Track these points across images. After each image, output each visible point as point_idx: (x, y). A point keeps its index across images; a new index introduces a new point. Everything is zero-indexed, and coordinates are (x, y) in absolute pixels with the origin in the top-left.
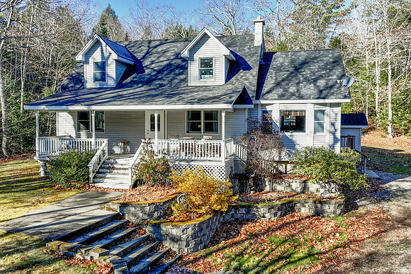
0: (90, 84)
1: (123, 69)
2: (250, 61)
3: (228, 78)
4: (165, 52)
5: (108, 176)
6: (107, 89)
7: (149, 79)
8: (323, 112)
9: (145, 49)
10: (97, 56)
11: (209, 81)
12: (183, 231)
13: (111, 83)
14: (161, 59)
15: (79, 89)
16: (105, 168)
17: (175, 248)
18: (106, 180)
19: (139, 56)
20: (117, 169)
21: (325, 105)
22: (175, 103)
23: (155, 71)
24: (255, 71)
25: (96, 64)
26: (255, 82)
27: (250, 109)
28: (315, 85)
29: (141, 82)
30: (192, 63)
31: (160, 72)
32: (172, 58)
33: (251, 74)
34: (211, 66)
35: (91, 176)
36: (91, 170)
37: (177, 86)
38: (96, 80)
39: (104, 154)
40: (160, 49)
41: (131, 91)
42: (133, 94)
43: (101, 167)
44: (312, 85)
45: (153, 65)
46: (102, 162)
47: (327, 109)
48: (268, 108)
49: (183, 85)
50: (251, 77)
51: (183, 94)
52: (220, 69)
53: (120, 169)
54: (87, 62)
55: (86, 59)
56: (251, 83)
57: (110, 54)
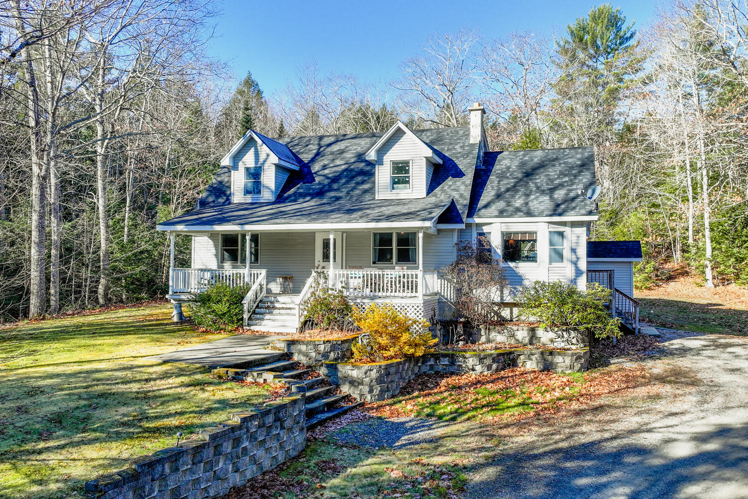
0: (238, 197)
1: (285, 177)
2: (462, 164)
3: (431, 189)
4: (342, 152)
5: (267, 317)
6: (262, 205)
7: (321, 189)
8: (561, 234)
9: (314, 148)
10: (249, 159)
11: (403, 193)
12: (366, 373)
13: (267, 195)
14: (338, 162)
15: (224, 204)
16: (263, 307)
17: (355, 394)
18: (264, 322)
19: (306, 158)
20: (279, 309)
21: (564, 224)
22: (356, 220)
23: (328, 178)
24: (469, 179)
25: (247, 169)
26: (468, 195)
27: (461, 231)
28: (551, 197)
29: (309, 195)
30: (381, 167)
31: (335, 179)
32: (353, 160)
33: (463, 183)
34: (407, 172)
35: (246, 316)
36: (246, 308)
37: (359, 199)
38: (247, 192)
39: (261, 288)
40: (335, 148)
41: (297, 207)
42: (299, 210)
43: (257, 307)
44: (547, 198)
45: (326, 171)
46: (259, 299)
47: (567, 230)
48: (486, 229)
49: (367, 197)
50: (463, 187)
51: (368, 209)
52: (419, 176)
53: (283, 308)
54: (235, 167)
55: (234, 163)
56: (461, 196)
57: (268, 155)
